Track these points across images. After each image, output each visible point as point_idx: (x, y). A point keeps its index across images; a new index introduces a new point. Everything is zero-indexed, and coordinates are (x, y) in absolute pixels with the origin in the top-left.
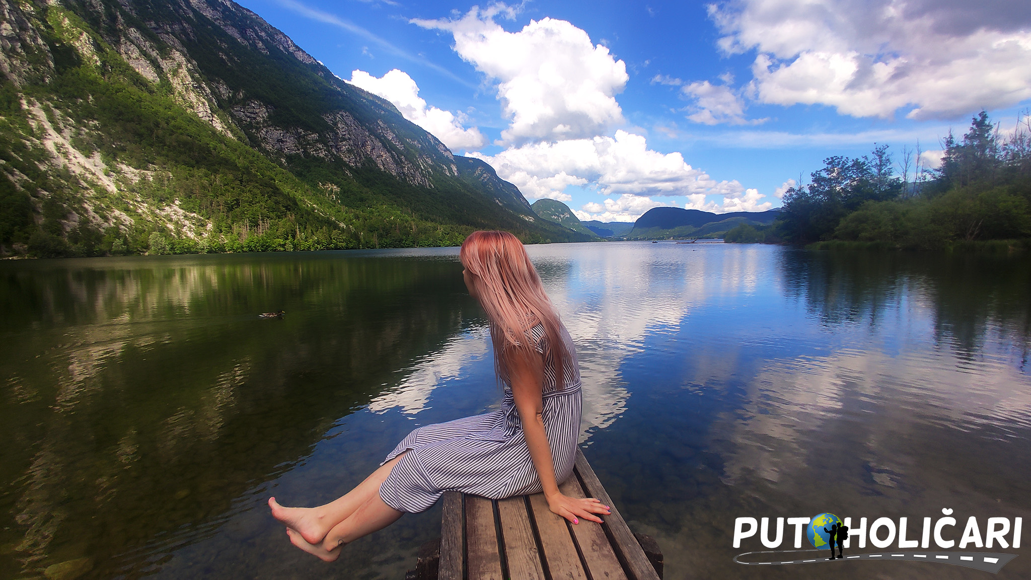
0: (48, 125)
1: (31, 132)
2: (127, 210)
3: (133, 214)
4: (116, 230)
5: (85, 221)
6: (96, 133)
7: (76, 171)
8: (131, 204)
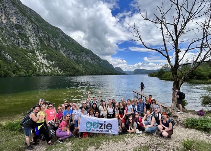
0: (39, 55)
1: (36, 56)
2: (50, 69)
3: (51, 69)
4: (49, 72)
5: (44, 70)
6: (46, 56)
7: (43, 62)
8: (51, 68)
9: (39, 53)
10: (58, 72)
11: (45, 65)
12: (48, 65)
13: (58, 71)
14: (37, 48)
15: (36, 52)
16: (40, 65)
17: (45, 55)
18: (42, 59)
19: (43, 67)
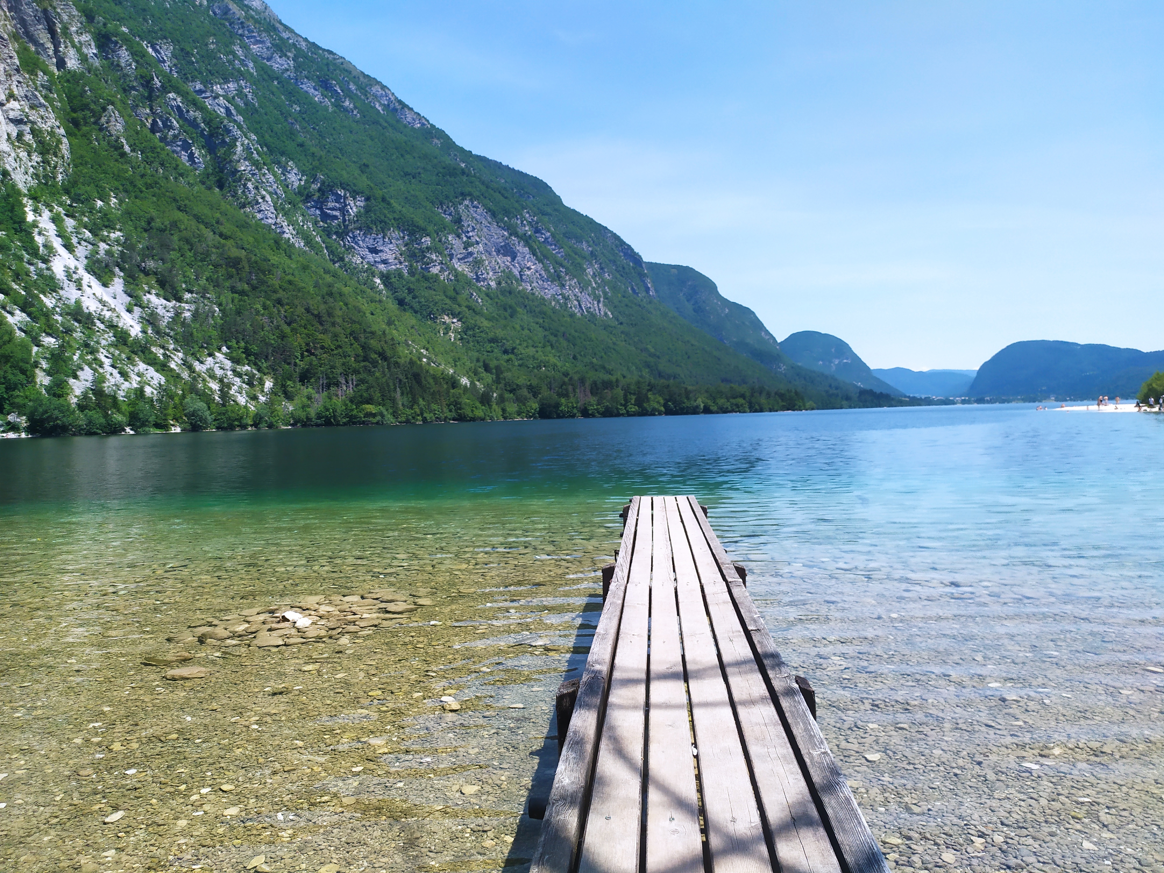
2: (152, 362)
3: (162, 367)
4: (140, 392)
5: (99, 380)
6: (117, 249)
7: (91, 305)
8: (159, 352)
9: (56, 220)
10: (224, 394)
11: (112, 326)
12: (135, 330)
13: (225, 387)
14: (36, 176)
15: (30, 217)
16: (68, 331)
17: (116, 235)
18: (87, 278)
19: (93, 351)
